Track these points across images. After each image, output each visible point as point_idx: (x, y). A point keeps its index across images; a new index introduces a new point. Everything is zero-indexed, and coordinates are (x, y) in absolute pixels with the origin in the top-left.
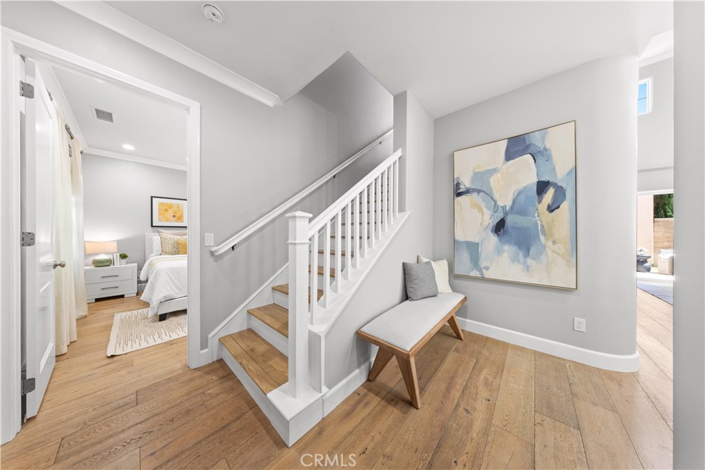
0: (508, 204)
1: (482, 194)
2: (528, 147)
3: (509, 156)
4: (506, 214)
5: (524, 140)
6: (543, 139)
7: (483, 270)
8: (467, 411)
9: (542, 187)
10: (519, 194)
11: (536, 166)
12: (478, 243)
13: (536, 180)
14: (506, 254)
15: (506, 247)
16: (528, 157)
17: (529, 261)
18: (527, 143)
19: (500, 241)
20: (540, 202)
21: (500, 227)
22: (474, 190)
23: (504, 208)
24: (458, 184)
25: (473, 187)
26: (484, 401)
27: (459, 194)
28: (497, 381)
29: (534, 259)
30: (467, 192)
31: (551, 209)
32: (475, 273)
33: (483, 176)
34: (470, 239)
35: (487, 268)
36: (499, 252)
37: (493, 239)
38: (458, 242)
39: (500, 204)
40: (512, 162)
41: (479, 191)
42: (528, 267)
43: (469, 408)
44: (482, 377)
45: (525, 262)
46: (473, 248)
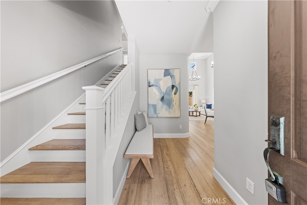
0: (165, 91)
1: (157, 87)
2: (170, 73)
3: (165, 76)
4: (164, 95)
5: (169, 71)
6: (173, 72)
7: (158, 114)
8: (167, 168)
9: (173, 87)
10: (168, 88)
11: (172, 80)
12: (156, 105)
13: (171, 85)
14: (164, 108)
15: (164, 106)
16: (170, 77)
17: (170, 109)
18: (170, 72)
19: (163, 104)
20: (172, 91)
21: (162, 99)
22: (155, 85)
23: (163, 92)
24: (149, 82)
25: (155, 84)
26: (170, 161)
27: (150, 86)
28: (169, 152)
29: (171, 109)
30: (152, 86)
31: (175, 94)
32: (155, 116)
33: (157, 81)
34: (154, 103)
35: (159, 114)
36: (162, 107)
37: (161, 103)
38: (150, 104)
39: (163, 91)
40: (165, 77)
41: (156, 86)
42: (170, 112)
43: (167, 167)
44: (165, 153)
45: (169, 110)
46: (155, 106)
